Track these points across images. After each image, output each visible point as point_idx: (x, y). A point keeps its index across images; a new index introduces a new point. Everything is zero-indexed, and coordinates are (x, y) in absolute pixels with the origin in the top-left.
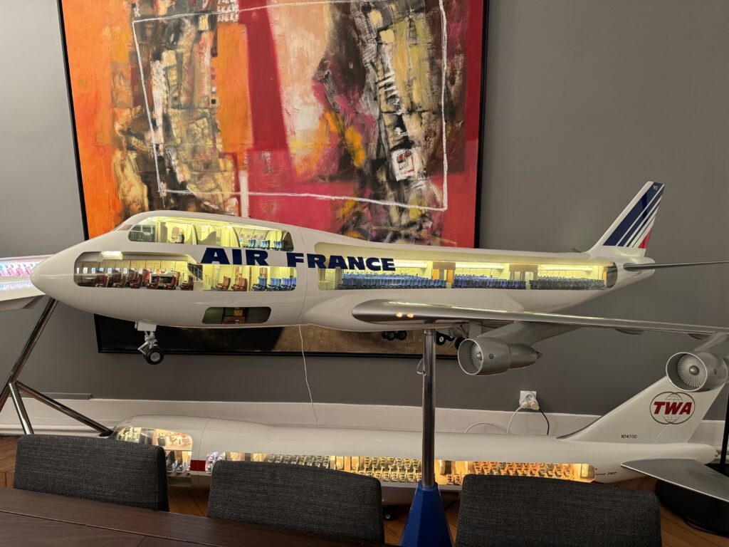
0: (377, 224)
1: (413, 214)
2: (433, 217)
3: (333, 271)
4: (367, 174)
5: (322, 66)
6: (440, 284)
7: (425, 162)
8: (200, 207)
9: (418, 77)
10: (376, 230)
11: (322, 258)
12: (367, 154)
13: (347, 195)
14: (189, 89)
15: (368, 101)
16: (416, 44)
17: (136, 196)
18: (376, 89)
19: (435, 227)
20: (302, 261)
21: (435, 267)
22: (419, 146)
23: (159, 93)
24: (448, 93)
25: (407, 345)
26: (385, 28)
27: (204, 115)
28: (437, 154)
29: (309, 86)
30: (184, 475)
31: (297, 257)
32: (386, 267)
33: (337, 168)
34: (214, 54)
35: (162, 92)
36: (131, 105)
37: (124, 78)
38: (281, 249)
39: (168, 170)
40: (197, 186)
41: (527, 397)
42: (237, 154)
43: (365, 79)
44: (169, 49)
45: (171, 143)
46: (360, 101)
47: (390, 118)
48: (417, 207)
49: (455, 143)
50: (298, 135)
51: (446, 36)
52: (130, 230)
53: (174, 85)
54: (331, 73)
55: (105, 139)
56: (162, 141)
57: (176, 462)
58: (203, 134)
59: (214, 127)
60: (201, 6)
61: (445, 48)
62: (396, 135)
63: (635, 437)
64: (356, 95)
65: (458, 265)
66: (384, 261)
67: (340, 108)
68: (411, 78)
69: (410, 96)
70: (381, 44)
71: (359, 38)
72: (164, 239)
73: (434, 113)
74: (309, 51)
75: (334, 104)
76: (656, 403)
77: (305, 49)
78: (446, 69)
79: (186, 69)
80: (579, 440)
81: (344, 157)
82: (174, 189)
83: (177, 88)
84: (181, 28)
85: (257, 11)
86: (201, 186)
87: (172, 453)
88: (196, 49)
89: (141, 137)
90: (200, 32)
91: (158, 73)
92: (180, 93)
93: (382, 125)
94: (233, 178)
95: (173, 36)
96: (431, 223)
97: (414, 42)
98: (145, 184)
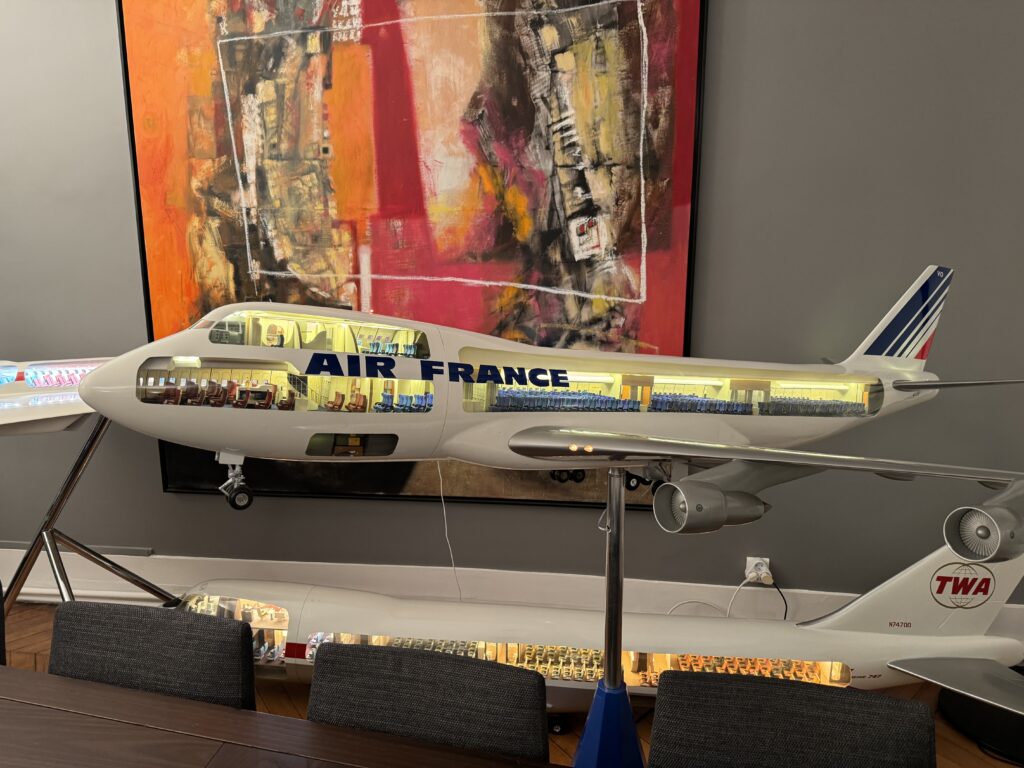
0: (549, 320)
1: (597, 307)
2: (626, 311)
3: (483, 386)
4: (534, 251)
5: (475, 102)
6: (632, 407)
7: (615, 236)
8: (305, 294)
9: (606, 118)
10: (546, 328)
11: (469, 368)
12: (535, 223)
13: (505, 280)
14: (293, 133)
15: (538, 151)
16: (605, 72)
17: (218, 279)
18: (548, 134)
19: (628, 326)
20: (441, 372)
21: (625, 382)
22: (607, 213)
23: (252, 139)
24: (648, 139)
25: (588, 489)
26: (562, 51)
27: (312, 169)
28: (634, 223)
29: (456, 129)
30: (277, 664)
31: (434, 367)
32: (556, 382)
33: (493, 243)
34: (327, 85)
35: (256, 137)
36: (214, 155)
37: (206, 119)
38: (414, 356)
39: (262, 243)
40: (302, 266)
41: (756, 567)
42: (356, 223)
43: (533, 120)
44: (266, 78)
45: (267, 207)
46: (526, 150)
47: (567, 173)
48: (604, 297)
49: (657, 209)
50: (441, 198)
51: (647, 60)
52: (211, 328)
53: (272, 128)
54: (486, 111)
55: (178, 201)
56: (255, 203)
57: (266, 644)
58: (310, 195)
59: (326, 186)
60: (310, 20)
61: (645, 78)
62: (575, 198)
63: (908, 625)
64: (522, 142)
65: (658, 379)
66: (554, 373)
67: (498, 160)
68: (597, 119)
69: (595, 143)
70: (557, 72)
71: (526, 65)
72: (257, 341)
73: (628, 167)
74: (457, 81)
75: (490, 155)
76: (939, 578)
77: (451, 78)
78: (646, 106)
79: (288, 105)
80: (828, 628)
81: (503, 227)
82: (270, 270)
83: (277, 131)
84: (284, 50)
85: (386, 26)
86: (307, 266)
87: (261, 632)
88: (302, 78)
89: (226, 198)
90: (309, 56)
91: (251, 111)
92: (280, 138)
93: (556, 184)
94: (351, 255)
95: (272, 60)
96: (623, 320)
97: (603, 69)
98: (231, 262)
